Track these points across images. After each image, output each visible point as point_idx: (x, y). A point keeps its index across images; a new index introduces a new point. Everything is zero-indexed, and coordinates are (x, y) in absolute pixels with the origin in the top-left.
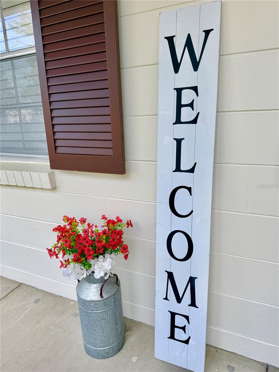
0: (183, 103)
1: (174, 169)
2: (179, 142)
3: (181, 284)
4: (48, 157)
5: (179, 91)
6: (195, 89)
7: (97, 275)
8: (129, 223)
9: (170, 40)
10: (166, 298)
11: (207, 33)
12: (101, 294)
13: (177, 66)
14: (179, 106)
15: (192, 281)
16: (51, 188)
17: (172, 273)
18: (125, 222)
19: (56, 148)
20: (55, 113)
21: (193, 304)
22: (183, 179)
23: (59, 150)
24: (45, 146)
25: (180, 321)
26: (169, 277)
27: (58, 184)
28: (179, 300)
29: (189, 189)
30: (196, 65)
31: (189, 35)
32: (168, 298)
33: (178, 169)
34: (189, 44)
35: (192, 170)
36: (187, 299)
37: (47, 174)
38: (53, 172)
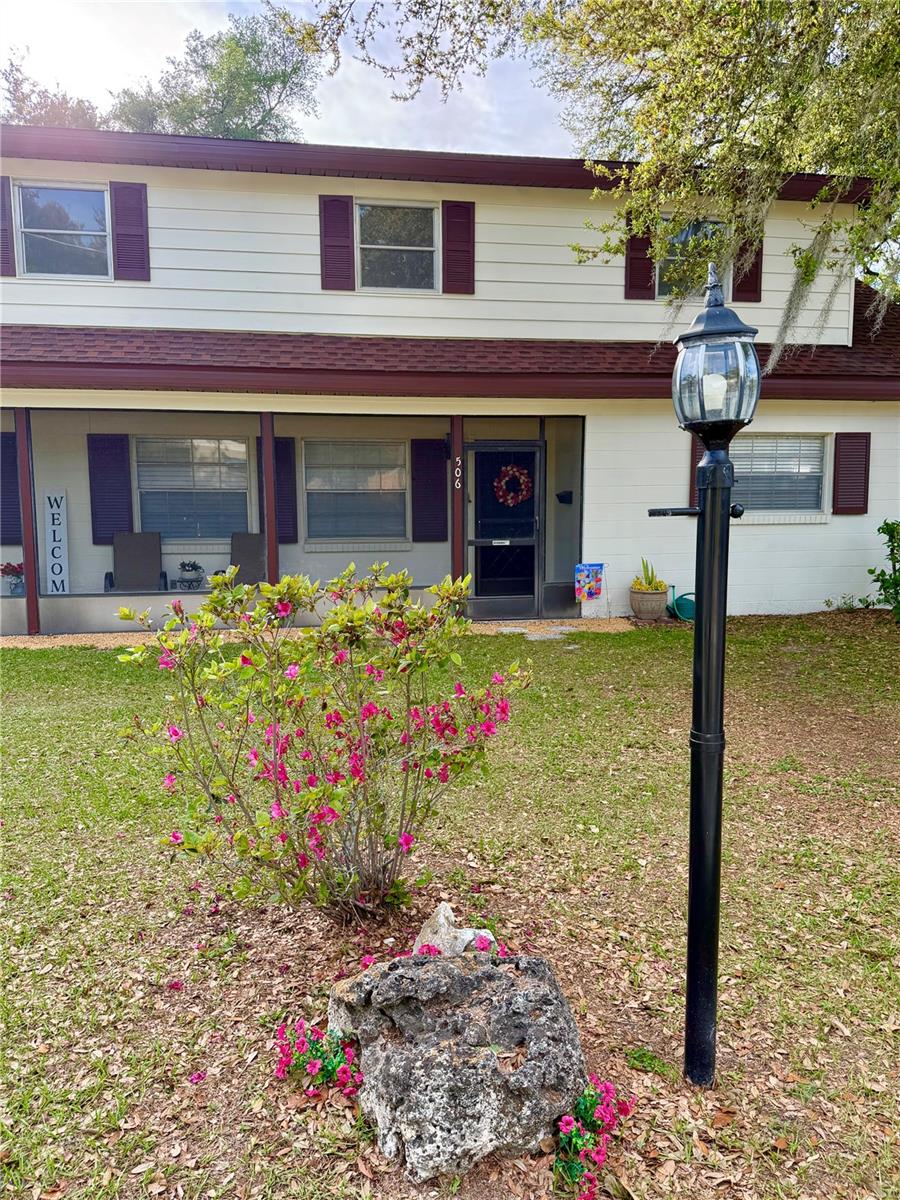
0: (55, 518)
2: (54, 531)
3: (58, 583)
5: (53, 514)
6: (59, 514)
9: (49, 498)
11: (62, 497)
13: (52, 507)
14: (53, 519)
15: (62, 581)
17: (54, 580)
22: (57, 544)
29: (59, 547)
30: (59, 507)
31: (56, 497)
33: (54, 541)
34: (56, 500)
35: (60, 541)
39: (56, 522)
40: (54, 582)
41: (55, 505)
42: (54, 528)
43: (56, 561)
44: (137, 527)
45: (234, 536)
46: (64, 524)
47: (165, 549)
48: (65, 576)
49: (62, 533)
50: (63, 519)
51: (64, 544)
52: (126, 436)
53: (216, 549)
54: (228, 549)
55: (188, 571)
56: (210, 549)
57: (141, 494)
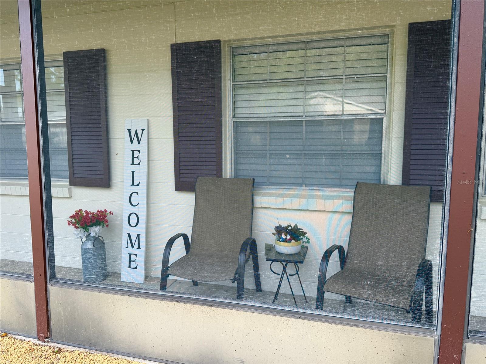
0: (134, 156)
1: (131, 184)
2: (133, 172)
3: (134, 238)
4: (68, 180)
5: (133, 151)
6: (139, 151)
7: (92, 235)
8: (111, 212)
9: (129, 130)
10: (127, 247)
11: (143, 130)
12: (94, 245)
13: (132, 142)
14: (133, 158)
15: (138, 236)
16: (69, 197)
17: (130, 234)
18: (108, 212)
19: (74, 174)
20: (74, 149)
21: (139, 247)
22: (135, 189)
23: (76, 176)
24: (67, 173)
25: (133, 257)
26: (128, 236)
27: (73, 195)
28: (133, 246)
29: (137, 193)
30: (139, 142)
31: (136, 130)
32: (128, 247)
33: (133, 184)
34: (136, 133)
35: (138, 185)
36: (136, 246)
37: (67, 188)
38: (71, 187)
39: (136, 161)
40: (129, 235)
41: (135, 140)
42: (134, 168)
43: (134, 209)
44: (228, 171)
45: (358, 187)
46: (144, 164)
47: (260, 200)
48: (141, 229)
49: (141, 176)
50: (143, 157)
51: (142, 190)
52: (219, 41)
53: (329, 205)
54: (348, 206)
55: (285, 241)
56: (320, 204)
57: (237, 125)
